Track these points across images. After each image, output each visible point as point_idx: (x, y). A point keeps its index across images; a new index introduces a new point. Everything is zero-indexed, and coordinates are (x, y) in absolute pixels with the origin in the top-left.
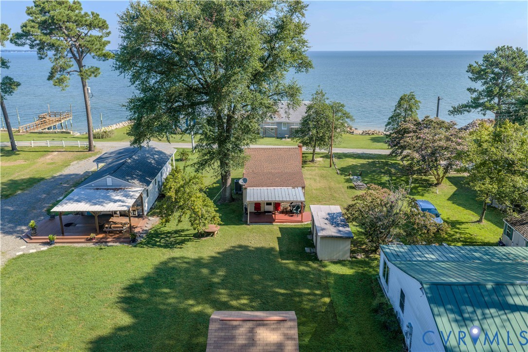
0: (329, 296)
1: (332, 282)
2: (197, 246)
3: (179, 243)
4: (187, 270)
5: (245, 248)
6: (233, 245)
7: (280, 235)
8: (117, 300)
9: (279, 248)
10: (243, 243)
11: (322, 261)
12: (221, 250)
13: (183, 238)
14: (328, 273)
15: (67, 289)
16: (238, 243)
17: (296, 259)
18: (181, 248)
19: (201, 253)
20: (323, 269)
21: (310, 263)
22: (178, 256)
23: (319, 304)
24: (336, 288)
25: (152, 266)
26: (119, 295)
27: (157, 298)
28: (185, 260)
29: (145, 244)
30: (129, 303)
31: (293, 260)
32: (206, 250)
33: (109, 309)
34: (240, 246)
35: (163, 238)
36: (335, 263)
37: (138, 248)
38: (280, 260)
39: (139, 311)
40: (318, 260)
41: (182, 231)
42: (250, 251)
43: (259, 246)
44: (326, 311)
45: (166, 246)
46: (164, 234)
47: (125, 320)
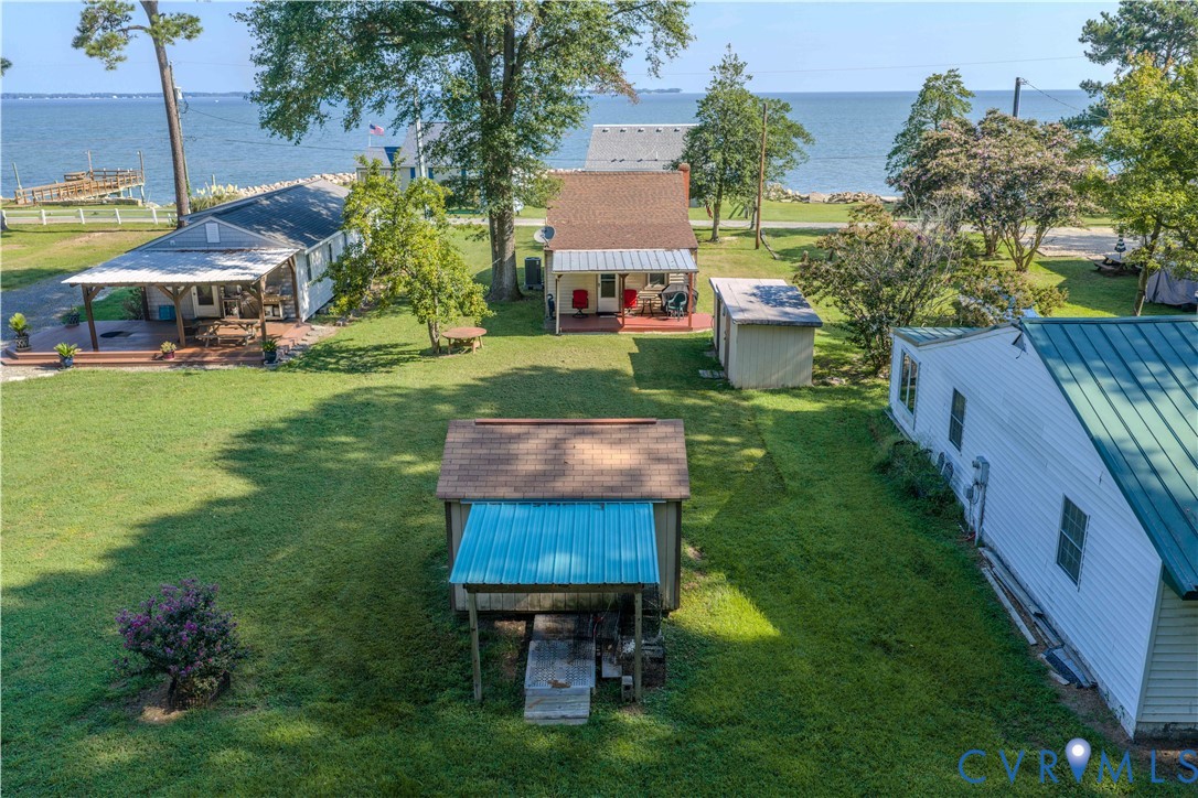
0: (763, 445)
1: (770, 423)
2: (428, 368)
3: (384, 365)
4: (399, 408)
5: (550, 371)
6: (518, 366)
7: (635, 350)
8: (218, 455)
9: (634, 370)
10: (544, 363)
11: (741, 388)
12: (488, 375)
13: (396, 357)
14: (759, 410)
15: (94, 437)
16: (530, 363)
17: (676, 388)
18: (387, 372)
19: (437, 378)
20: (745, 403)
21: (712, 393)
22: (380, 385)
23: (738, 459)
24: (780, 433)
25: (312, 401)
26: (225, 447)
27: (322, 452)
28: (398, 391)
29: (300, 367)
30: (249, 459)
31: (669, 388)
32: (452, 374)
33: (197, 471)
34: (535, 368)
35: (343, 358)
36: (774, 392)
37: (280, 373)
38: (636, 389)
39: (274, 472)
40: (733, 388)
41: (392, 347)
42: (561, 375)
43: (582, 366)
44: (757, 471)
45: (352, 370)
46: (347, 351)
47: (235, 487)
